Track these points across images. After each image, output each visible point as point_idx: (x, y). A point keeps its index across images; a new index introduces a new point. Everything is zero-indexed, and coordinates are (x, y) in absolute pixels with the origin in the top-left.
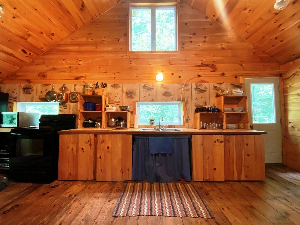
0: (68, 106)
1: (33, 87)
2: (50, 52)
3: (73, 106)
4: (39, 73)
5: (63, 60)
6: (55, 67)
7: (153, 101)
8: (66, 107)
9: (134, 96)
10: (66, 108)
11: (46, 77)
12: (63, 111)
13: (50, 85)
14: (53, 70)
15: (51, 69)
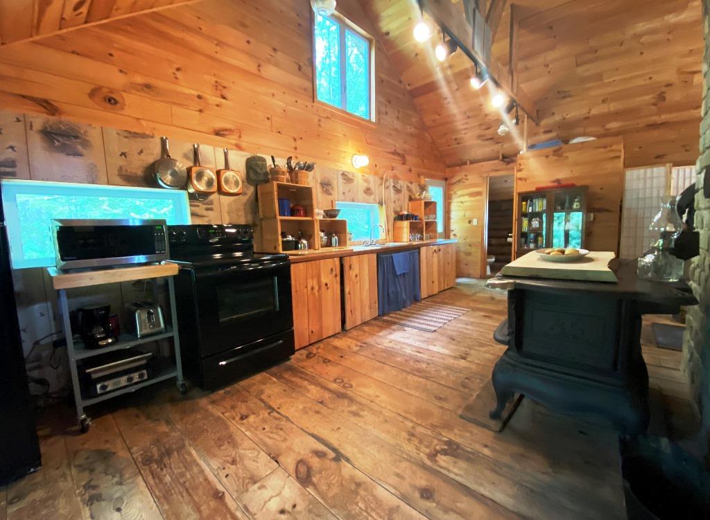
0: (214, 202)
1: (86, 132)
2: (129, 28)
3: (229, 205)
4: (93, 86)
5: (178, 69)
6: (152, 81)
7: (353, 201)
8: (210, 206)
9: (331, 191)
10: (211, 209)
11: (122, 108)
12: (203, 216)
13: (152, 137)
14: (145, 89)
15: (140, 85)
